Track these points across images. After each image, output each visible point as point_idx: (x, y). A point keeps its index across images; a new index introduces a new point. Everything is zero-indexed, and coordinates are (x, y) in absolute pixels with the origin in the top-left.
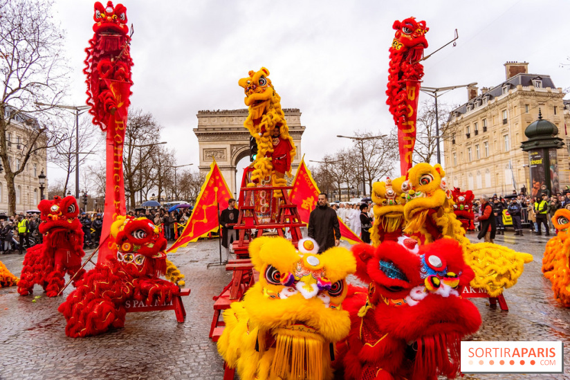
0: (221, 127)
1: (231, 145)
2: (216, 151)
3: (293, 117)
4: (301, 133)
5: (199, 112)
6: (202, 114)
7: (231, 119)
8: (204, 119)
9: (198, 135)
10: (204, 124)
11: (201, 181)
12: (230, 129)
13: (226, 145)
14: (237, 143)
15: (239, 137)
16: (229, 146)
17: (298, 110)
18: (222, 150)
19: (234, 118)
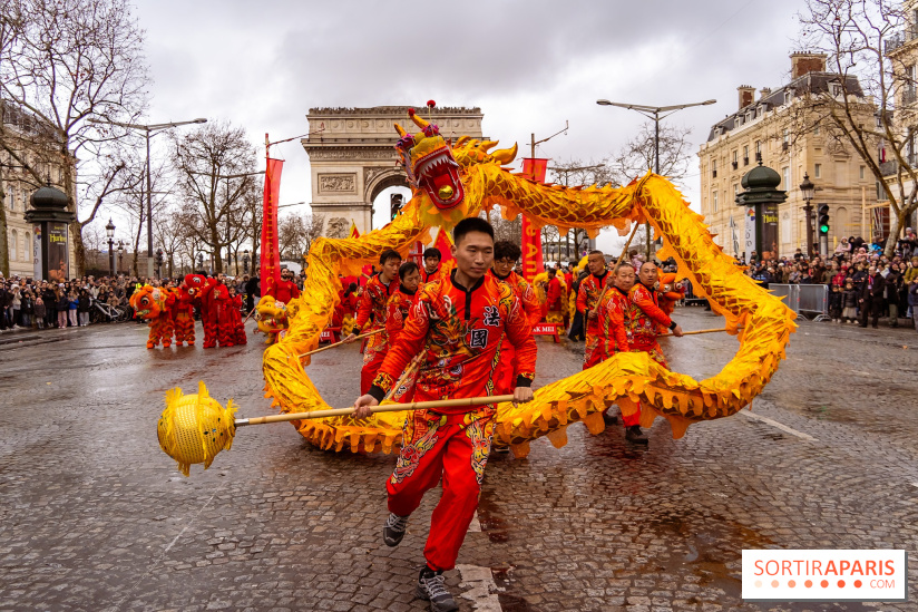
0: (347, 136)
1: (365, 168)
2: (340, 177)
3: (470, 122)
5: (311, 110)
6: (316, 114)
7: (364, 123)
8: (319, 123)
9: (309, 150)
10: (319, 131)
11: (315, 229)
12: (363, 140)
13: (356, 168)
14: (376, 164)
15: (378, 155)
16: (361, 169)
17: (478, 109)
18: (349, 176)
19: (370, 122)
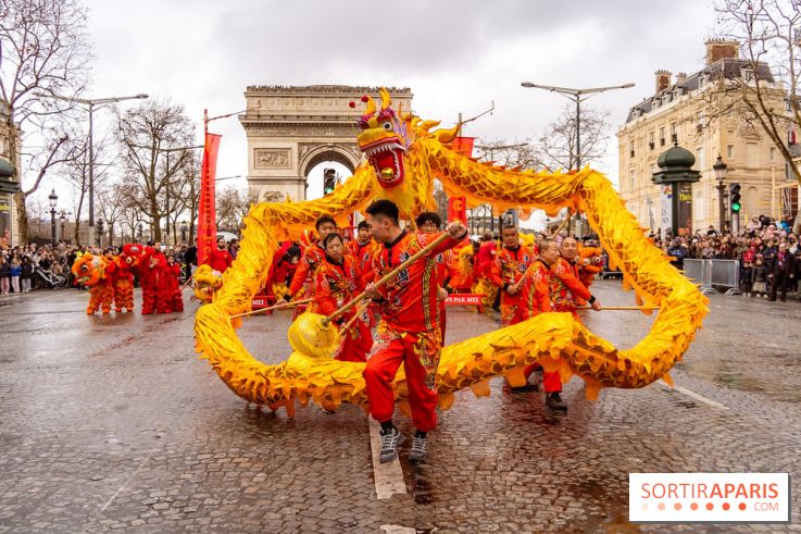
0: (283, 114)
1: (299, 143)
2: (275, 152)
3: (401, 101)
5: (248, 88)
6: (253, 92)
7: (299, 100)
8: (256, 100)
9: (247, 126)
10: (256, 107)
11: (252, 201)
12: (298, 117)
13: (291, 143)
14: (310, 140)
15: (312, 132)
16: (296, 145)
17: (409, 89)
18: (284, 152)
19: (305, 100)
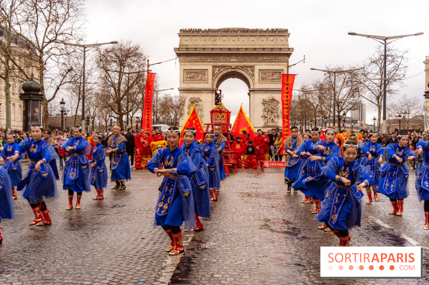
0: (203, 47)
1: (213, 66)
2: (197, 72)
3: (281, 38)
4: (289, 55)
5: (181, 30)
6: (184, 33)
7: (214, 38)
8: (186, 38)
9: (179, 55)
10: (185, 43)
11: (181, 104)
12: (212, 49)
13: (208, 66)
14: (220, 64)
15: (222, 58)
16: (211, 67)
17: (287, 30)
18: (204, 71)
19: (217, 38)
